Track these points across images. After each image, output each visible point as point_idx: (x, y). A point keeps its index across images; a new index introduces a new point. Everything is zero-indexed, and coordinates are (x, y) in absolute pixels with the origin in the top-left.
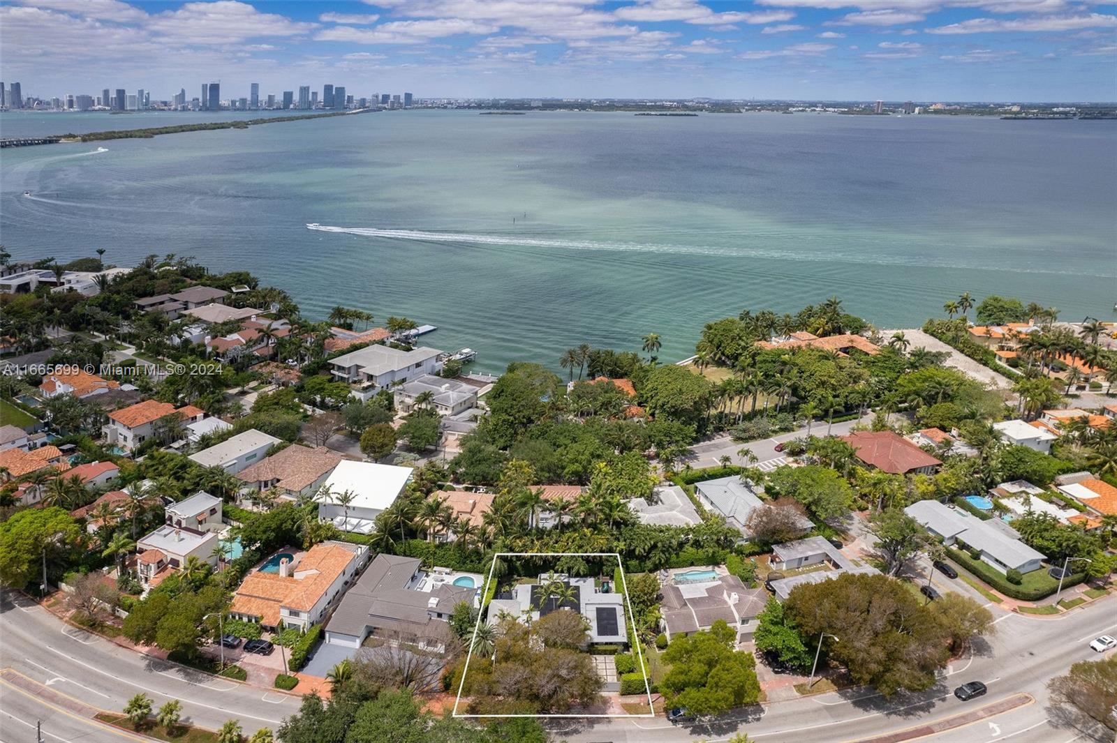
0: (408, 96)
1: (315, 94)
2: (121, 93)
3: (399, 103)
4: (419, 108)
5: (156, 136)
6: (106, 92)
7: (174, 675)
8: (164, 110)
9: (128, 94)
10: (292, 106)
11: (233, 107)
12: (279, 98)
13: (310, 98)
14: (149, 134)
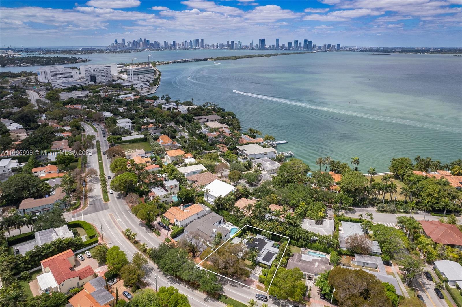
0: (338, 45)
1: (300, 43)
2: (232, 42)
3: (335, 48)
4: (342, 51)
5: (238, 59)
6: (228, 42)
7: (144, 228)
8: (246, 49)
9: (235, 43)
10: (291, 49)
11: (269, 48)
12: (287, 45)
13: (298, 45)
14: (235, 58)
